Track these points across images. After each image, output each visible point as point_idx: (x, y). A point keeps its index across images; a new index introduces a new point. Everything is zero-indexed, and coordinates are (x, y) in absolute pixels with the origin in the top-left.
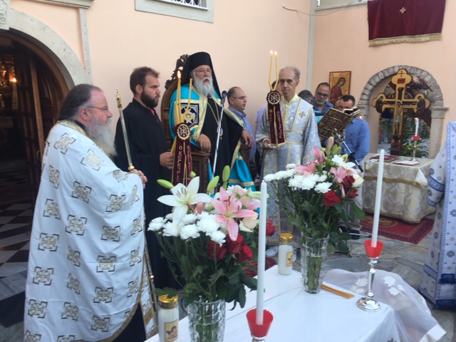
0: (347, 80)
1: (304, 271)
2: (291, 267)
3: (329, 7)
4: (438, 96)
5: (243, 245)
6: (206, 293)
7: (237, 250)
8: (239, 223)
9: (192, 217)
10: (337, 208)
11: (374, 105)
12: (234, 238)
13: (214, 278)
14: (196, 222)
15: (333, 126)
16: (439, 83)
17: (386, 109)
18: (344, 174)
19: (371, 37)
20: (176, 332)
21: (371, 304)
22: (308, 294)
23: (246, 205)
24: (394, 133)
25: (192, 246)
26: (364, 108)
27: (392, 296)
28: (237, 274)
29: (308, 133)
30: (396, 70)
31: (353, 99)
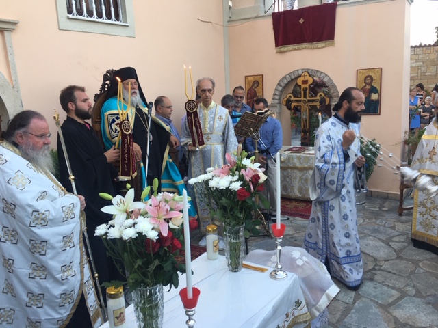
0: (260, 82)
1: (228, 254)
2: (218, 252)
3: (239, 18)
4: (335, 94)
5: (172, 239)
6: (146, 280)
7: (168, 243)
8: (168, 222)
9: (130, 222)
10: (248, 201)
11: (285, 103)
12: (165, 234)
13: (152, 267)
14: (134, 225)
15: (249, 126)
16: (335, 82)
17: (294, 106)
18: (252, 174)
19: (277, 45)
20: (124, 316)
21: (281, 274)
22: (232, 273)
23: (173, 208)
24: (302, 127)
25: (132, 244)
26: (276, 106)
27: (298, 266)
28: (170, 262)
29: (227, 134)
30: (300, 73)
31: (265, 101)
